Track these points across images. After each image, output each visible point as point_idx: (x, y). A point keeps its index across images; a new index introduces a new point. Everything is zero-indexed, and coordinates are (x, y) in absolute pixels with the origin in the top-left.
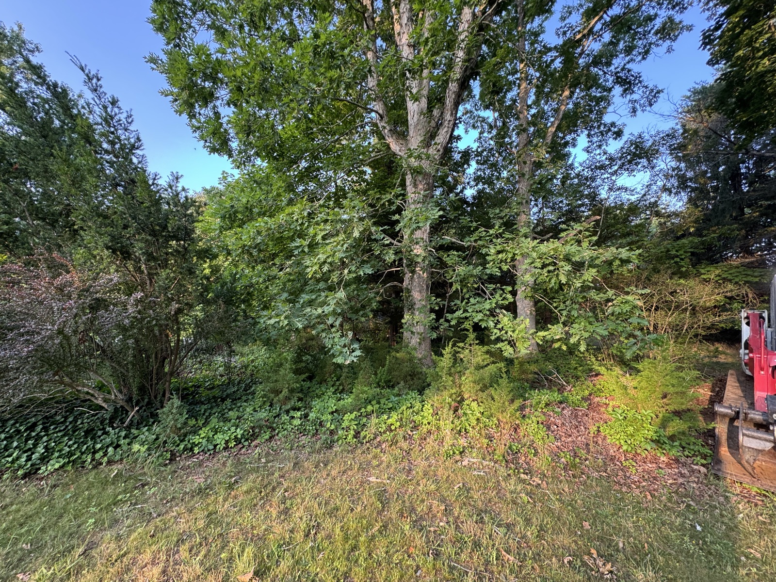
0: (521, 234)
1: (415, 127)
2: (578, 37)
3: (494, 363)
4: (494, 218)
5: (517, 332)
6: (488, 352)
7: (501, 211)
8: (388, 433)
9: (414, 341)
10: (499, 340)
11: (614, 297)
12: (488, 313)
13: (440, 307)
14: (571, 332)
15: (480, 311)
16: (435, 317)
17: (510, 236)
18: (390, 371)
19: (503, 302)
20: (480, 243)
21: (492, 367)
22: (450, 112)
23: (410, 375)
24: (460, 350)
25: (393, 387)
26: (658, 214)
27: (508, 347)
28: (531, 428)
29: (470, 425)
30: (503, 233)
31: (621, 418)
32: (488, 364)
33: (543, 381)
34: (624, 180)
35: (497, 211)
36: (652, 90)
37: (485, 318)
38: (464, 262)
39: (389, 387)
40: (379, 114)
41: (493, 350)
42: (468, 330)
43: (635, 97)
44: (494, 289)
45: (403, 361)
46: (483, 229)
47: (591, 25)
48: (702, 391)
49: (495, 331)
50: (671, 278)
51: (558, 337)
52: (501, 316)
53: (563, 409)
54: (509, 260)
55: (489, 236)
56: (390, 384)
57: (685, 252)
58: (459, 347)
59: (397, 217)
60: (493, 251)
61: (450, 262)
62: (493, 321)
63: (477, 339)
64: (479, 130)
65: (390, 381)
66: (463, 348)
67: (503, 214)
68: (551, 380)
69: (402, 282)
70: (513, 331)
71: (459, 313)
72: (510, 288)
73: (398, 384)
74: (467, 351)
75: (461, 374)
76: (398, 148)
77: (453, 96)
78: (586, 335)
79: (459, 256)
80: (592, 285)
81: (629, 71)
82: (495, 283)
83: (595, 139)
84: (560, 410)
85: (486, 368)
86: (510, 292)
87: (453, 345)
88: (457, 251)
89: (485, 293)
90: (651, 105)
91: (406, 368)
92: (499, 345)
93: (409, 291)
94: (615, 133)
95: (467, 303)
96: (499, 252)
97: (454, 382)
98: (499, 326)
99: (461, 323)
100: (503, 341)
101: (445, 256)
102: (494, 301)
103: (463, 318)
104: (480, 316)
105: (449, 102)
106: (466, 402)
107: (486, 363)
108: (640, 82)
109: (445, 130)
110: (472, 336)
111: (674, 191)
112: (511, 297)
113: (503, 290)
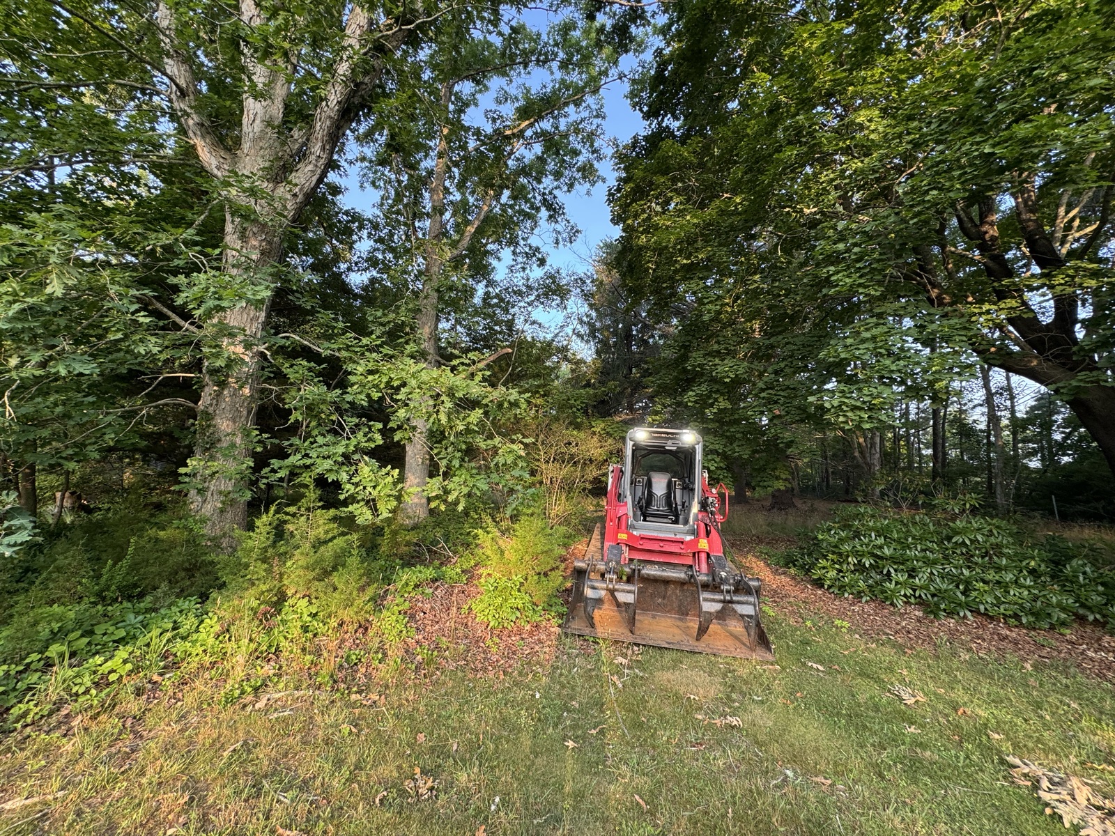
0: (407, 352)
1: (254, 140)
2: (508, 132)
3: (344, 534)
4: (372, 322)
5: (378, 488)
6: (335, 519)
7: (384, 315)
8: (93, 692)
9: (210, 507)
10: (352, 499)
11: (500, 445)
12: (340, 459)
13: (265, 447)
14: (449, 487)
15: (329, 457)
16: (252, 464)
17: (391, 353)
18: (134, 567)
19: (366, 445)
20: (344, 354)
21: (340, 542)
22: (320, 144)
23: (187, 570)
24: (287, 518)
25: (141, 596)
26: (566, 359)
27: (365, 509)
28: (388, 623)
29: (285, 638)
30: (381, 346)
31: (492, 589)
32: (334, 538)
33: (424, 554)
34: (538, 313)
35: (379, 314)
36: (573, 228)
37: (335, 468)
38: (316, 380)
39: (129, 598)
40: (177, 85)
41: (343, 515)
42: (306, 486)
43: (559, 227)
44: (357, 425)
45: (173, 544)
46: (353, 334)
47: (521, 127)
48: (580, 547)
49: (348, 486)
50: (567, 429)
51: (434, 494)
52: (362, 464)
53: (437, 588)
54: (382, 386)
55: (360, 346)
56: (132, 593)
57: (582, 403)
58: (287, 514)
59: (181, 279)
60: (360, 369)
61: (292, 377)
62: (347, 472)
63: (320, 500)
64: (382, 193)
65: (135, 586)
66: (294, 515)
67: (385, 320)
68: (436, 552)
69: (196, 399)
70: (374, 487)
71: (294, 459)
72: (380, 426)
73: (155, 588)
74: (303, 519)
75: (284, 556)
76: (214, 162)
77: (328, 123)
78: (465, 490)
79: (310, 370)
80: (476, 429)
81: (555, 197)
82: (360, 416)
83: (520, 259)
84: (431, 590)
85: (331, 544)
86: (379, 430)
87: (277, 512)
88: (309, 361)
89: (343, 430)
90: (571, 242)
91: (177, 557)
92: (351, 508)
93: (208, 416)
94: (539, 259)
95: (312, 443)
96: (371, 372)
97: (269, 571)
98: (355, 480)
99: (297, 474)
100: (358, 502)
101: (287, 365)
102: (354, 441)
103: (300, 467)
104: (328, 464)
105: (321, 127)
106: (291, 602)
107: (330, 535)
108: (563, 214)
109: (310, 167)
110: (312, 494)
111: (585, 338)
112: (380, 437)
113: (370, 427)
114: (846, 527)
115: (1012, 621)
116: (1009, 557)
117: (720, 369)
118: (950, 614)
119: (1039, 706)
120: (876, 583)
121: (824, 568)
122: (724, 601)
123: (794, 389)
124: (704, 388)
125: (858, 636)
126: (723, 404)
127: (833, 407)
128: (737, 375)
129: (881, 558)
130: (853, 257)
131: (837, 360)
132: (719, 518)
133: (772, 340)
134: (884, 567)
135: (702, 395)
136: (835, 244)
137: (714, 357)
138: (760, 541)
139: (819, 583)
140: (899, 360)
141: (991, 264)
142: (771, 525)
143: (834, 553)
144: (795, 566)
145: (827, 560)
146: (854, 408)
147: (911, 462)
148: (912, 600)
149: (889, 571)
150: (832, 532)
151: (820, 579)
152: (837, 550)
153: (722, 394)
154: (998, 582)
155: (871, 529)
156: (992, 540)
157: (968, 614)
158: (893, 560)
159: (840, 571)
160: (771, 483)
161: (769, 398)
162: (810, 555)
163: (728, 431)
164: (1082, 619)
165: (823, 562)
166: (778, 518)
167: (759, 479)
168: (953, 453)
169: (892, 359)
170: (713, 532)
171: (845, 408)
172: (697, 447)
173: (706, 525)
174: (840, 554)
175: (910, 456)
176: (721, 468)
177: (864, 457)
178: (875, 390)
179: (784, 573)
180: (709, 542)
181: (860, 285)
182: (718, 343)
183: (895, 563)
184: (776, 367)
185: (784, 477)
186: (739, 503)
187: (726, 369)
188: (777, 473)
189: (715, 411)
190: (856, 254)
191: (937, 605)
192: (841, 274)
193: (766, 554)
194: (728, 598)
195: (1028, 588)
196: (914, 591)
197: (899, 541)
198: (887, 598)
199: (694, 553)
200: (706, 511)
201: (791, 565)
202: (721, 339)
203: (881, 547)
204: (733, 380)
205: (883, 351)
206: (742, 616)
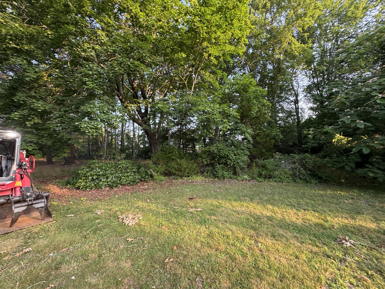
114: (89, 167)
115: (129, 185)
116: (130, 169)
117: (36, 105)
118: (116, 187)
119: (129, 202)
120: (97, 183)
121: (80, 182)
122: (28, 205)
123: (72, 119)
124: (26, 112)
125: (88, 201)
126: (37, 120)
127: (84, 127)
128: (45, 109)
129: (99, 175)
130: (94, 78)
131: (87, 111)
132: (29, 171)
133: (64, 98)
134: (100, 178)
135: (24, 115)
136: (89, 71)
137: (33, 98)
138: (56, 178)
139: (78, 188)
140: (106, 115)
141: (134, 94)
142: (63, 171)
143: (84, 177)
144: (70, 184)
145: (82, 179)
146: (91, 128)
147: (115, 146)
148: (107, 186)
149: (101, 179)
150: (84, 170)
151: (79, 186)
152: (85, 176)
153: (37, 116)
154: (127, 176)
155: (97, 167)
156: (127, 165)
157: (120, 185)
158: (103, 175)
159: (86, 182)
160: (61, 155)
161: (61, 121)
162: (76, 179)
163: (40, 133)
164: (141, 180)
165: (80, 181)
166: (66, 168)
167: (56, 153)
168: (126, 144)
169: (104, 114)
170: (25, 177)
171: (88, 128)
172: (17, 139)
173: (21, 175)
174: (86, 177)
175: (115, 144)
176: (35, 149)
177: (102, 145)
178: (98, 123)
179: (65, 188)
180: (22, 182)
181: (96, 88)
182: (36, 92)
183: (103, 176)
184: (65, 109)
185: (67, 152)
186: (48, 164)
187: (40, 105)
188: (65, 151)
189: (32, 123)
190: (95, 77)
191: (113, 185)
192: (90, 82)
193: (58, 182)
194: (30, 203)
195: (132, 176)
196: (107, 183)
197: (105, 169)
198: (100, 187)
199: (12, 189)
200: (21, 169)
201: (68, 184)
202: (37, 91)
203: (99, 172)
204: (43, 111)
205: (101, 111)
206: (38, 208)
